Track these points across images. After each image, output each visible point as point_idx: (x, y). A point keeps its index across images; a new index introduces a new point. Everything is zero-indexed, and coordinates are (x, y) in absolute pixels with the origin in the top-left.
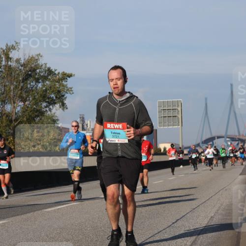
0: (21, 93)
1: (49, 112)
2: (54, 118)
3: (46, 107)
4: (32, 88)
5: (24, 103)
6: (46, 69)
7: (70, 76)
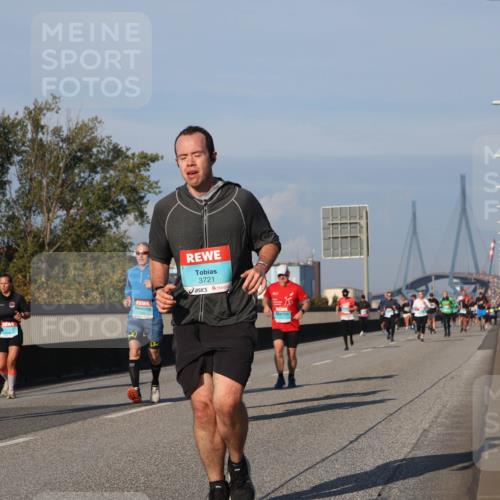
0: (62, 193)
1: (115, 229)
2: (124, 240)
3: (109, 220)
4: (83, 183)
5: (68, 211)
6: (111, 147)
7: (155, 159)
